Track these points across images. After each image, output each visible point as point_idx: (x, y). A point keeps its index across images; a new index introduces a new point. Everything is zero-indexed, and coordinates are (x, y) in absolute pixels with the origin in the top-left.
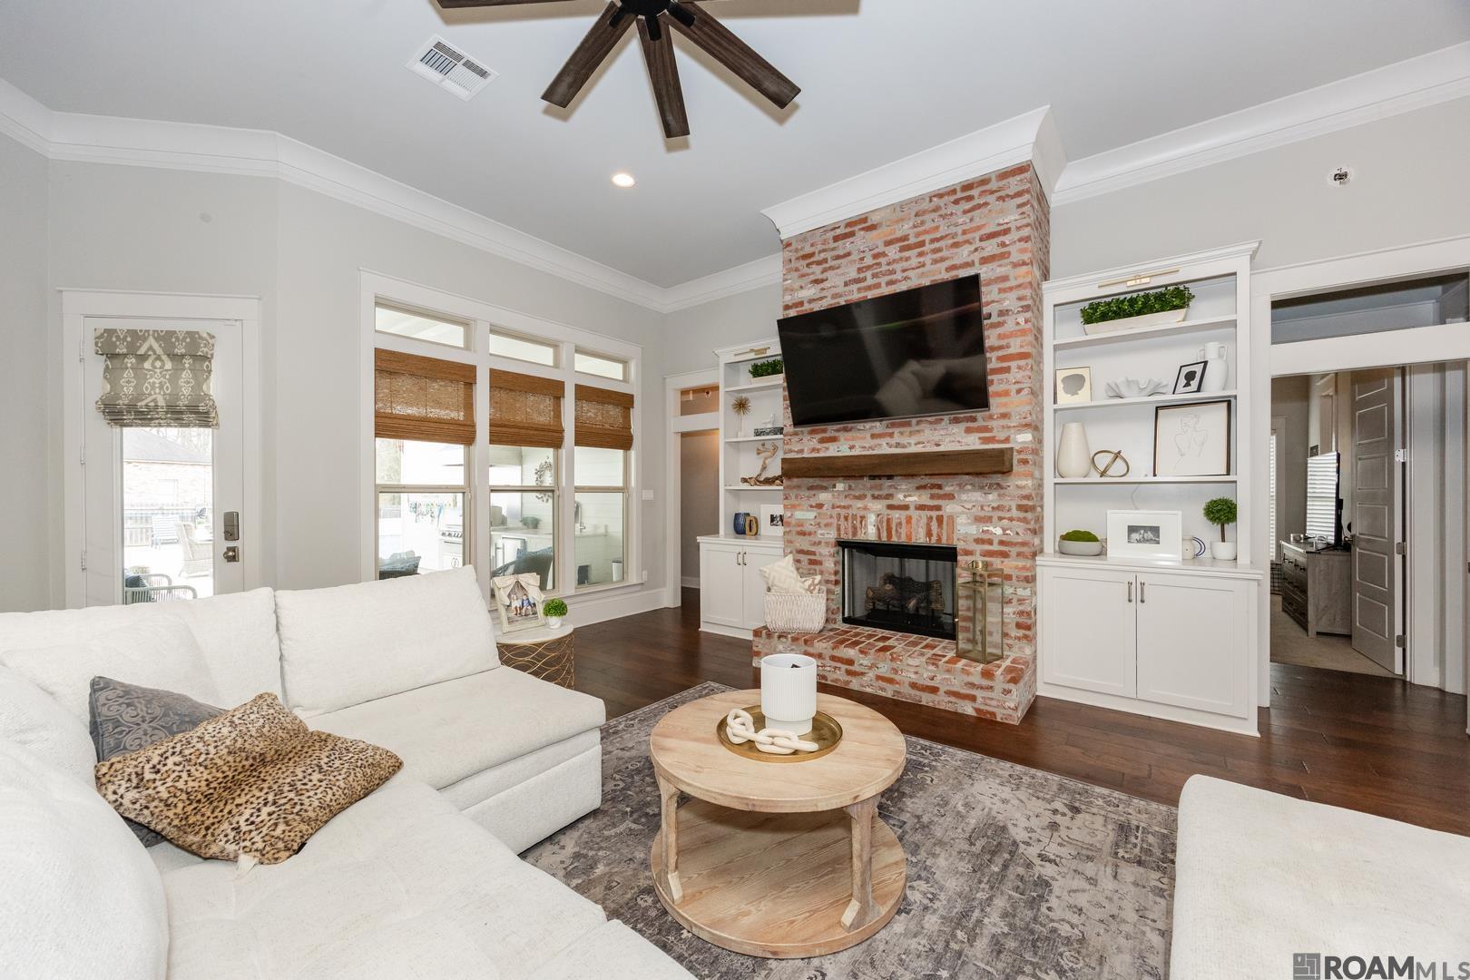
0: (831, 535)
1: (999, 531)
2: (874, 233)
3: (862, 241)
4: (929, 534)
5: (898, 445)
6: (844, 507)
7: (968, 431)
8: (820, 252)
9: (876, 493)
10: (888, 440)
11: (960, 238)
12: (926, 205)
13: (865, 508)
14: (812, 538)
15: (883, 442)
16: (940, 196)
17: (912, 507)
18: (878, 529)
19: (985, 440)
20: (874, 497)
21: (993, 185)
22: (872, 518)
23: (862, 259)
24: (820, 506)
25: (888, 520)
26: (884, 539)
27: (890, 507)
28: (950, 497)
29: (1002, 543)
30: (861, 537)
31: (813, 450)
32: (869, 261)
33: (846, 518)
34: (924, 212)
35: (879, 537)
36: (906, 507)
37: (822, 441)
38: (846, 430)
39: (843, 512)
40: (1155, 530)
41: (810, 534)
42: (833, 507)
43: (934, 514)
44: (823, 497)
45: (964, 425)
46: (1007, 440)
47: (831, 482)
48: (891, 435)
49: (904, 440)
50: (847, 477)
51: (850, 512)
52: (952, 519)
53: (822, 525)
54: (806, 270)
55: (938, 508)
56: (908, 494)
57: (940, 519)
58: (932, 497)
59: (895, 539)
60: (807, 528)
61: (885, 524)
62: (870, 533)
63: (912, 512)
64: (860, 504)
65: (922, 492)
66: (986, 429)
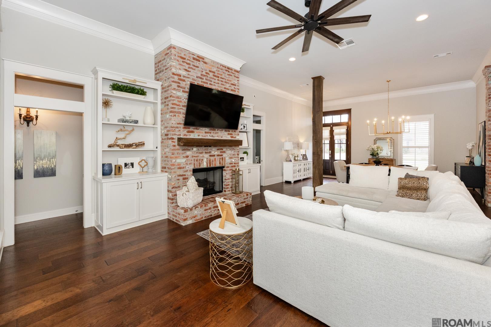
0: (192, 167)
1: (234, 161)
2: (205, 65)
3: (201, 65)
4: (220, 163)
5: (212, 136)
6: (196, 157)
7: (228, 134)
8: (188, 60)
9: (206, 151)
10: (209, 134)
11: (227, 81)
12: (219, 66)
13: (203, 157)
14: (184, 169)
15: (208, 135)
16: (223, 66)
17: (216, 156)
18: (207, 163)
19: (232, 137)
20: (206, 153)
21: (233, 71)
22: (205, 160)
23: (202, 71)
24: (187, 157)
25: (210, 160)
26: (209, 166)
27: (210, 156)
28: (224, 152)
29: (234, 163)
30: (202, 167)
31: (185, 135)
32: (204, 73)
33: (197, 160)
34: (219, 68)
35: (207, 166)
36: (214, 156)
37: (188, 132)
38: (196, 129)
39: (196, 158)
41: (183, 168)
42: (192, 157)
43: (221, 157)
44: (189, 153)
45: (228, 132)
46: (235, 138)
47: (192, 148)
48: (210, 133)
49: (214, 135)
50: (197, 146)
51: (198, 158)
52: (225, 158)
53: (188, 164)
54: (182, 63)
55: (222, 155)
56: (215, 151)
57: (222, 158)
58: (221, 152)
59: (212, 166)
60: (182, 166)
61: (209, 161)
62: (204, 165)
63: (216, 157)
64: (201, 155)
65: (218, 151)
66: (231, 134)
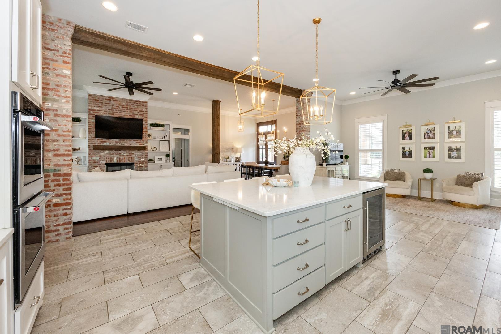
0: (105, 162)
1: (142, 159)
2: (115, 102)
3: (112, 102)
4: (129, 160)
5: (122, 144)
6: (108, 156)
7: (137, 143)
8: (101, 100)
9: (117, 153)
10: (119, 143)
11: (135, 110)
12: (128, 101)
13: (114, 156)
14: (98, 163)
15: (118, 143)
16: (131, 101)
17: (125, 156)
18: (117, 160)
19: (140, 145)
20: (116, 154)
21: (141, 103)
22: (116, 158)
23: (113, 106)
24: (101, 156)
25: (120, 158)
26: (119, 162)
27: (120, 156)
28: (133, 154)
29: (143, 161)
30: (113, 162)
31: (99, 144)
32: (114, 107)
33: (109, 158)
34: (128, 102)
35: (117, 162)
36: (124, 156)
37: (101, 142)
38: (108, 140)
39: (108, 157)
40: (161, 158)
41: (98, 162)
42: (105, 156)
43: (130, 157)
44: (101, 154)
45: (136, 142)
46: (144, 145)
47: (104, 151)
48: (120, 142)
49: (123, 143)
50: (109, 150)
51: (110, 157)
52: (134, 158)
53: (102, 160)
54: (96, 103)
55: (131, 156)
56: (123, 153)
57: (131, 158)
58: (130, 154)
59: (121, 162)
60: (97, 161)
61: (119, 159)
62: (115, 161)
63: (125, 157)
64: (112, 155)
65: (127, 153)
66: (140, 143)
